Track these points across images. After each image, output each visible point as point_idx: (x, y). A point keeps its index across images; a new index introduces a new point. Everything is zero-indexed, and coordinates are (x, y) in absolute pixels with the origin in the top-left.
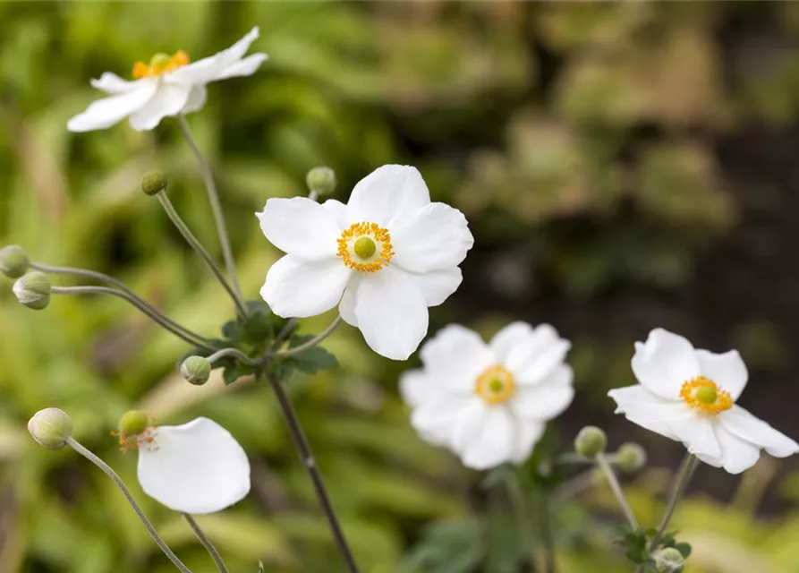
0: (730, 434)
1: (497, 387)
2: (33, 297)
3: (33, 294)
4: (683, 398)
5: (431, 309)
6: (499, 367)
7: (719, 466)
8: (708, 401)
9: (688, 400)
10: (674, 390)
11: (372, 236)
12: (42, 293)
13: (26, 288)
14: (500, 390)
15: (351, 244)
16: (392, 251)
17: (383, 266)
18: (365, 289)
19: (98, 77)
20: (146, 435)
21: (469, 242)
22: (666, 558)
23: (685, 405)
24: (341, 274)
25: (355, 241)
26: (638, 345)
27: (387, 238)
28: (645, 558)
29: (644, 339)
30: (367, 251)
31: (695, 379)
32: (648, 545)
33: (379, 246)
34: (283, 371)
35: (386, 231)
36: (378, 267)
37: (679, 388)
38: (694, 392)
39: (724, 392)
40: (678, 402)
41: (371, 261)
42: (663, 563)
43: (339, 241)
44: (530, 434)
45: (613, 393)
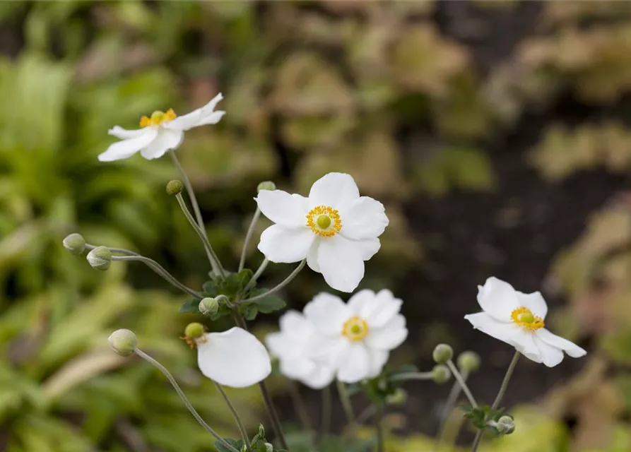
0: (543, 342)
1: (356, 330)
2: (100, 262)
3: (101, 260)
4: (513, 320)
5: (366, 262)
6: (356, 318)
7: (540, 362)
8: (528, 322)
9: (517, 321)
10: (507, 315)
11: (328, 214)
12: (107, 259)
13: (97, 256)
14: (358, 332)
15: (315, 218)
16: (341, 224)
17: (335, 233)
18: (324, 248)
19: (112, 128)
20: (203, 338)
21: (385, 222)
22: (504, 422)
23: (514, 324)
24: (309, 237)
25: (318, 217)
26: (480, 287)
27: (337, 216)
28: (484, 425)
29: (483, 284)
30: (325, 224)
31: (519, 308)
32: (486, 417)
33: (333, 221)
34: (249, 311)
35: (337, 212)
36: (333, 234)
37: (511, 314)
38: (519, 317)
39: (537, 317)
40: (509, 323)
41: (328, 230)
42: (502, 425)
43: (308, 217)
44: (380, 360)
45: (467, 317)
